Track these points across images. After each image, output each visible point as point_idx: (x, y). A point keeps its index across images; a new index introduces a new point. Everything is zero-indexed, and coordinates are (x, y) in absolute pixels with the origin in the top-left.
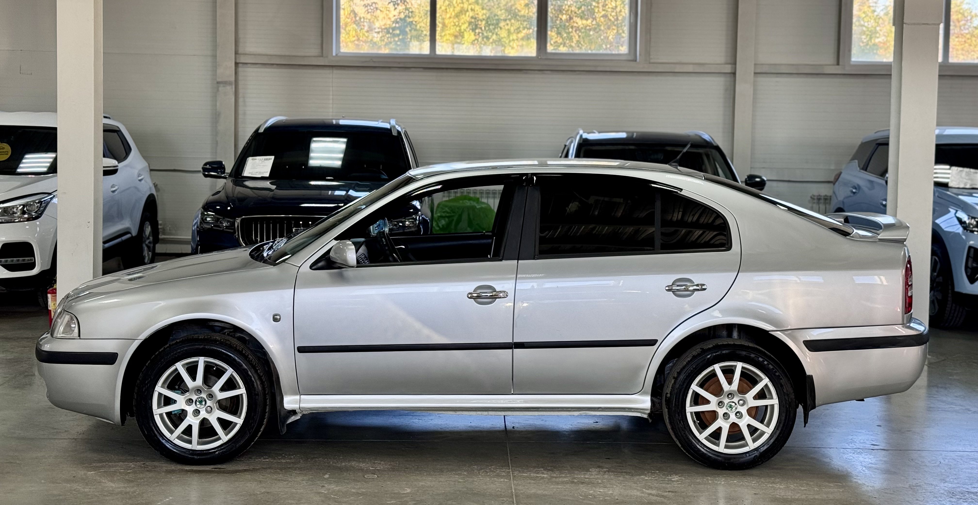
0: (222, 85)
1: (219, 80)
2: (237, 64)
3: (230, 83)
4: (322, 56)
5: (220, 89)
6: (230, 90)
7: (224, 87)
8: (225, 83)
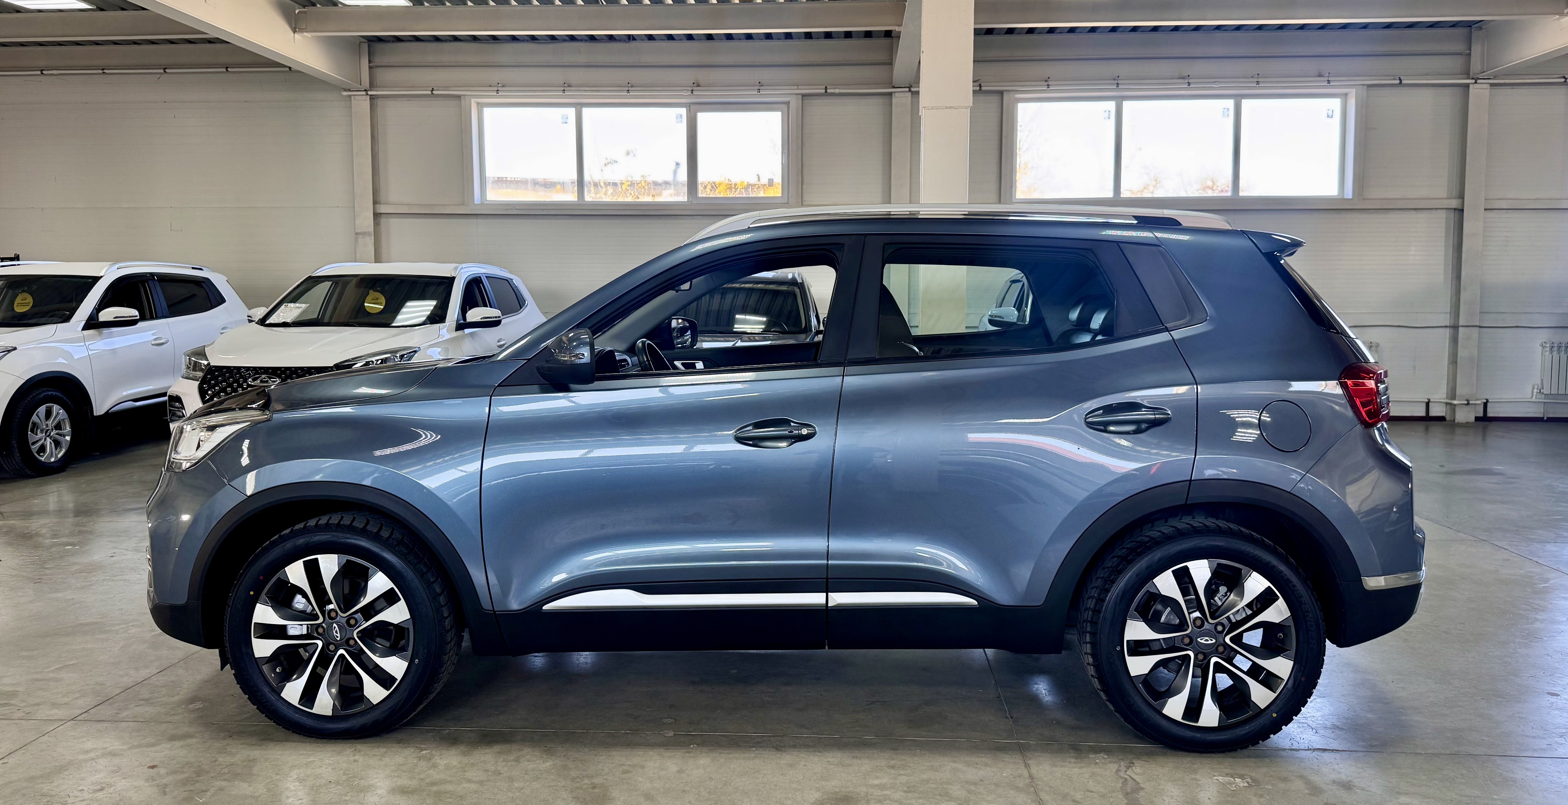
0: (361, 236)
1: (357, 231)
2: (377, 216)
3: (369, 234)
4: (464, 205)
5: (359, 240)
6: (370, 241)
7: (363, 238)
8: (364, 234)
